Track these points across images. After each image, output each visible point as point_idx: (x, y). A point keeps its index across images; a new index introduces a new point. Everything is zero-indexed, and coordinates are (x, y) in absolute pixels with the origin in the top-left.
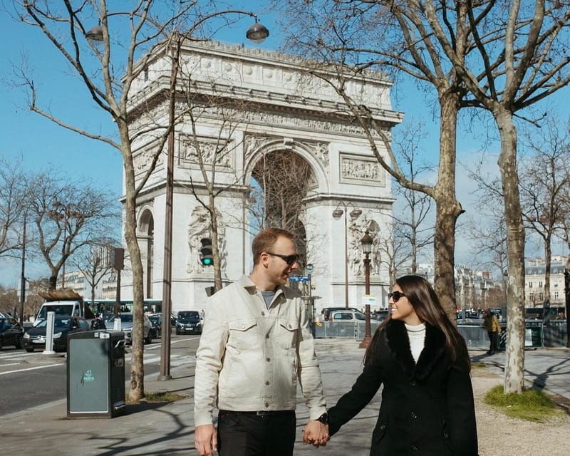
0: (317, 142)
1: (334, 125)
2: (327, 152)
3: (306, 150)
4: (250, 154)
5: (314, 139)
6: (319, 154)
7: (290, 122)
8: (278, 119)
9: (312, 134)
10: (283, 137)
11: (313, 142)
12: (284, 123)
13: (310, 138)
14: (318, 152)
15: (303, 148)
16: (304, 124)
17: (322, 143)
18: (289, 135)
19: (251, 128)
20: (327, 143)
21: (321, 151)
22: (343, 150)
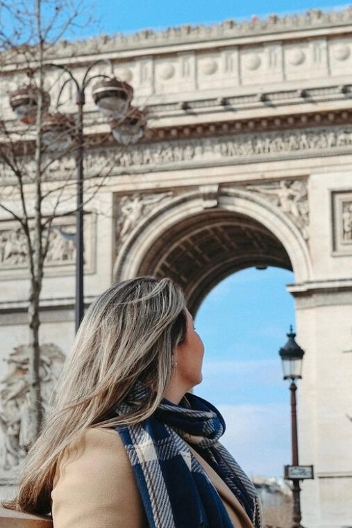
0: (278, 180)
1: (315, 138)
2: (305, 197)
3: (253, 201)
4: (128, 231)
5: (268, 176)
6: (286, 204)
7: (211, 153)
8: (183, 155)
9: (261, 167)
10: (196, 187)
11: (271, 182)
12: (199, 158)
13: (258, 176)
14: (283, 201)
15: (247, 198)
16: (244, 150)
17: (290, 181)
18: (209, 179)
19: (126, 184)
20: (303, 179)
21: (292, 197)
22: (337, 187)
